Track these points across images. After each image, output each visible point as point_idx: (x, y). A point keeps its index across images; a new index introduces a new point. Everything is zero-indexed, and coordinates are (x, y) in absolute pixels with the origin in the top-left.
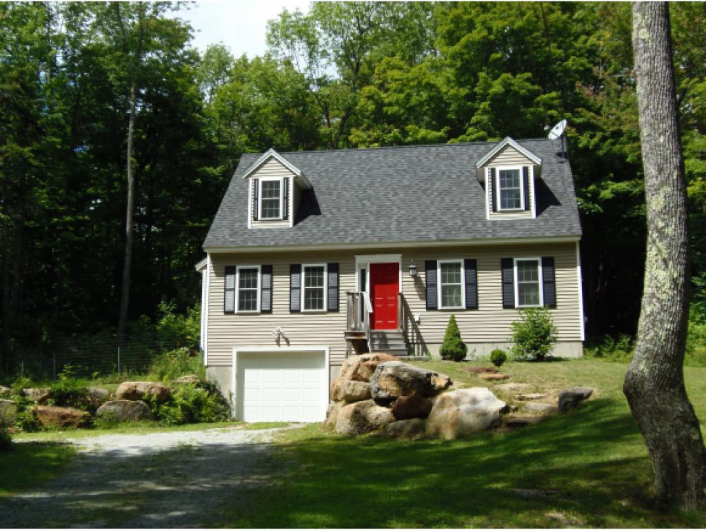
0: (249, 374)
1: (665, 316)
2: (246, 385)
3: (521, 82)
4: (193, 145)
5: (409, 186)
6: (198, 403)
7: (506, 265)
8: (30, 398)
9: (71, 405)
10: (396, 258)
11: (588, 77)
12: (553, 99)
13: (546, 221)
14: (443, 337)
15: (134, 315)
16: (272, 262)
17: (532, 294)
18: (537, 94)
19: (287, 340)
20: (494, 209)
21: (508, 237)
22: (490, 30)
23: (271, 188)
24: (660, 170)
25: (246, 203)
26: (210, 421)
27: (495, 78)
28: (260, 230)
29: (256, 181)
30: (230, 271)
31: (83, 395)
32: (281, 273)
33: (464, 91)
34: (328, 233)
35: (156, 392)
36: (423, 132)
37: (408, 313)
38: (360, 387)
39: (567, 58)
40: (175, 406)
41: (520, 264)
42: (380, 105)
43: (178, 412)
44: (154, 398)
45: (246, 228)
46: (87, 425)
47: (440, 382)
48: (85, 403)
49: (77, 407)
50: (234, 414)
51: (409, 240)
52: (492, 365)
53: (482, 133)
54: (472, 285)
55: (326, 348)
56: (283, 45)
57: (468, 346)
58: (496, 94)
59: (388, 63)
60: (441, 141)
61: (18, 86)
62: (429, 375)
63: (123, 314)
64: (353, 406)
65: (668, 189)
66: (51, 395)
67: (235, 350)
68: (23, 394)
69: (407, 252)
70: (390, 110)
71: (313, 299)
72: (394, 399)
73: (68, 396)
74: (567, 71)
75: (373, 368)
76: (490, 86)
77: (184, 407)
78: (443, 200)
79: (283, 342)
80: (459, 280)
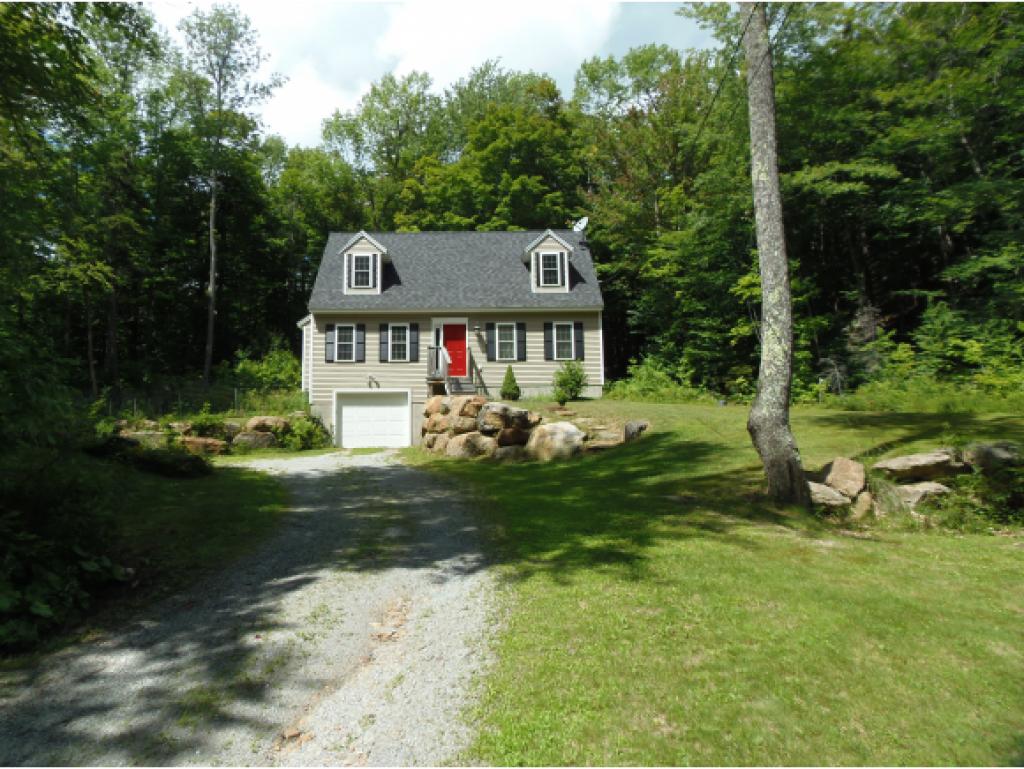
0: (347, 411)
1: (779, 376)
2: (344, 419)
3: (534, 182)
4: (260, 220)
5: (469, 264)
6: (310, 434)
7: (547, 328)
8: (176, 431)
9: (211, 436)
10: (464, 321)
11: (583, 181)
12: (557, 197)
13: (577, 295)
14: (501, 382)
15: (216, 360)
16: (364, 321)
17: (566, 350)
18: (545, 193)
19: (377, 383)
20: (538, 284)
21: (550, 306)
22: (510, 139)
23: (362, 262)
24: (775, 275)
25: (341, 273)
26: (320, 448)
27: (514, 179)
28: (354, 296)
29: (350, 256)
30: (330, 328)
31: (221, 428)
32: (372, 330)
33: (489, 188)
34: (409, 300)
35: (281, 425)
36: (457, 219)
37: (472, 363)
38: (469, 422)
39: (568, 166)
40: (295, 436)
41: (558, 327)
42: (418, 194)
43: (297, 440)
44: (280, 430)
45: (341, 293)
46: (226, 452)
47: (533, 418)
48: (222, 433)
49: (216, 438)
50: (334, 442)
51: (476, 307)
52: (557, 404)
53: (504, 222)
54: (522, 343)
55: (409, 391)
56: (335, 140)
57: (522, 390)
58: (515, 191)
59: (425, 162)
60: (471, 228)
61: (125, 165)
62: (526, 413)
63: (208, 360)
64: (464, 437)
65: (781, 289)
66: (194, 428)
67: (336, 391)
68: (170, 427)
69: (474, 317)
70: (429, 200)
71: (399, 351)
72: (496, 431)
73: (208, 428)
74: (567, 177)
75: (479, 408)
76: (511, 185)
77: (302, 438)
78: (496, 276)
79: (374, 384)
80: (512, 338)
